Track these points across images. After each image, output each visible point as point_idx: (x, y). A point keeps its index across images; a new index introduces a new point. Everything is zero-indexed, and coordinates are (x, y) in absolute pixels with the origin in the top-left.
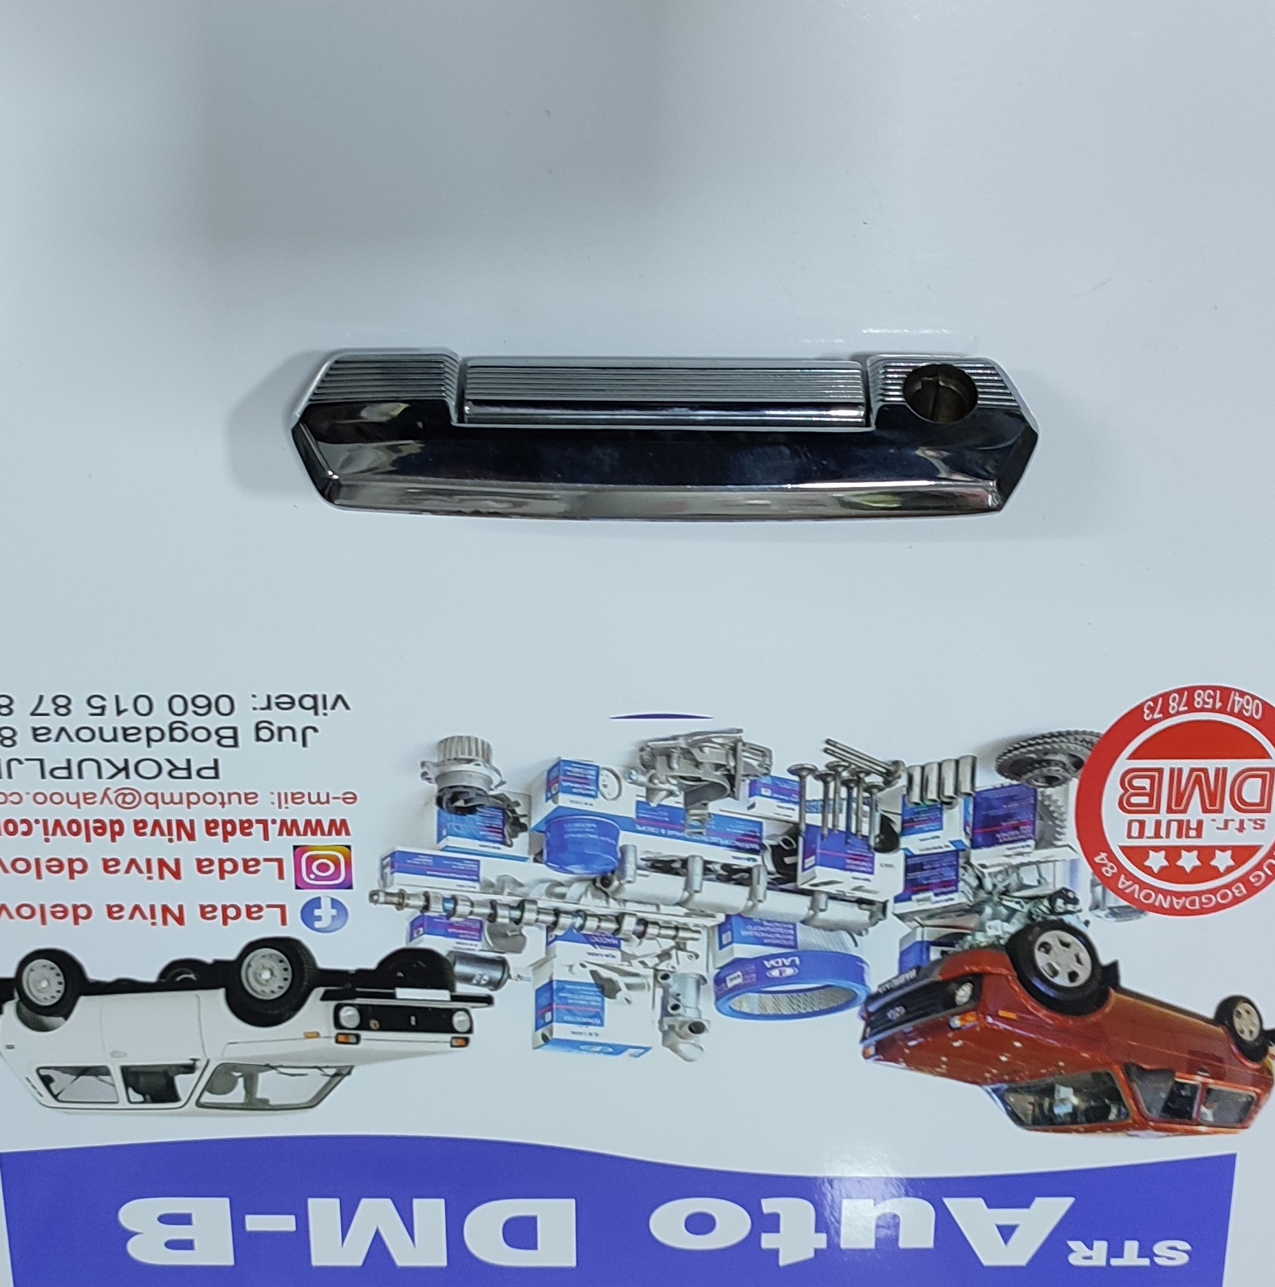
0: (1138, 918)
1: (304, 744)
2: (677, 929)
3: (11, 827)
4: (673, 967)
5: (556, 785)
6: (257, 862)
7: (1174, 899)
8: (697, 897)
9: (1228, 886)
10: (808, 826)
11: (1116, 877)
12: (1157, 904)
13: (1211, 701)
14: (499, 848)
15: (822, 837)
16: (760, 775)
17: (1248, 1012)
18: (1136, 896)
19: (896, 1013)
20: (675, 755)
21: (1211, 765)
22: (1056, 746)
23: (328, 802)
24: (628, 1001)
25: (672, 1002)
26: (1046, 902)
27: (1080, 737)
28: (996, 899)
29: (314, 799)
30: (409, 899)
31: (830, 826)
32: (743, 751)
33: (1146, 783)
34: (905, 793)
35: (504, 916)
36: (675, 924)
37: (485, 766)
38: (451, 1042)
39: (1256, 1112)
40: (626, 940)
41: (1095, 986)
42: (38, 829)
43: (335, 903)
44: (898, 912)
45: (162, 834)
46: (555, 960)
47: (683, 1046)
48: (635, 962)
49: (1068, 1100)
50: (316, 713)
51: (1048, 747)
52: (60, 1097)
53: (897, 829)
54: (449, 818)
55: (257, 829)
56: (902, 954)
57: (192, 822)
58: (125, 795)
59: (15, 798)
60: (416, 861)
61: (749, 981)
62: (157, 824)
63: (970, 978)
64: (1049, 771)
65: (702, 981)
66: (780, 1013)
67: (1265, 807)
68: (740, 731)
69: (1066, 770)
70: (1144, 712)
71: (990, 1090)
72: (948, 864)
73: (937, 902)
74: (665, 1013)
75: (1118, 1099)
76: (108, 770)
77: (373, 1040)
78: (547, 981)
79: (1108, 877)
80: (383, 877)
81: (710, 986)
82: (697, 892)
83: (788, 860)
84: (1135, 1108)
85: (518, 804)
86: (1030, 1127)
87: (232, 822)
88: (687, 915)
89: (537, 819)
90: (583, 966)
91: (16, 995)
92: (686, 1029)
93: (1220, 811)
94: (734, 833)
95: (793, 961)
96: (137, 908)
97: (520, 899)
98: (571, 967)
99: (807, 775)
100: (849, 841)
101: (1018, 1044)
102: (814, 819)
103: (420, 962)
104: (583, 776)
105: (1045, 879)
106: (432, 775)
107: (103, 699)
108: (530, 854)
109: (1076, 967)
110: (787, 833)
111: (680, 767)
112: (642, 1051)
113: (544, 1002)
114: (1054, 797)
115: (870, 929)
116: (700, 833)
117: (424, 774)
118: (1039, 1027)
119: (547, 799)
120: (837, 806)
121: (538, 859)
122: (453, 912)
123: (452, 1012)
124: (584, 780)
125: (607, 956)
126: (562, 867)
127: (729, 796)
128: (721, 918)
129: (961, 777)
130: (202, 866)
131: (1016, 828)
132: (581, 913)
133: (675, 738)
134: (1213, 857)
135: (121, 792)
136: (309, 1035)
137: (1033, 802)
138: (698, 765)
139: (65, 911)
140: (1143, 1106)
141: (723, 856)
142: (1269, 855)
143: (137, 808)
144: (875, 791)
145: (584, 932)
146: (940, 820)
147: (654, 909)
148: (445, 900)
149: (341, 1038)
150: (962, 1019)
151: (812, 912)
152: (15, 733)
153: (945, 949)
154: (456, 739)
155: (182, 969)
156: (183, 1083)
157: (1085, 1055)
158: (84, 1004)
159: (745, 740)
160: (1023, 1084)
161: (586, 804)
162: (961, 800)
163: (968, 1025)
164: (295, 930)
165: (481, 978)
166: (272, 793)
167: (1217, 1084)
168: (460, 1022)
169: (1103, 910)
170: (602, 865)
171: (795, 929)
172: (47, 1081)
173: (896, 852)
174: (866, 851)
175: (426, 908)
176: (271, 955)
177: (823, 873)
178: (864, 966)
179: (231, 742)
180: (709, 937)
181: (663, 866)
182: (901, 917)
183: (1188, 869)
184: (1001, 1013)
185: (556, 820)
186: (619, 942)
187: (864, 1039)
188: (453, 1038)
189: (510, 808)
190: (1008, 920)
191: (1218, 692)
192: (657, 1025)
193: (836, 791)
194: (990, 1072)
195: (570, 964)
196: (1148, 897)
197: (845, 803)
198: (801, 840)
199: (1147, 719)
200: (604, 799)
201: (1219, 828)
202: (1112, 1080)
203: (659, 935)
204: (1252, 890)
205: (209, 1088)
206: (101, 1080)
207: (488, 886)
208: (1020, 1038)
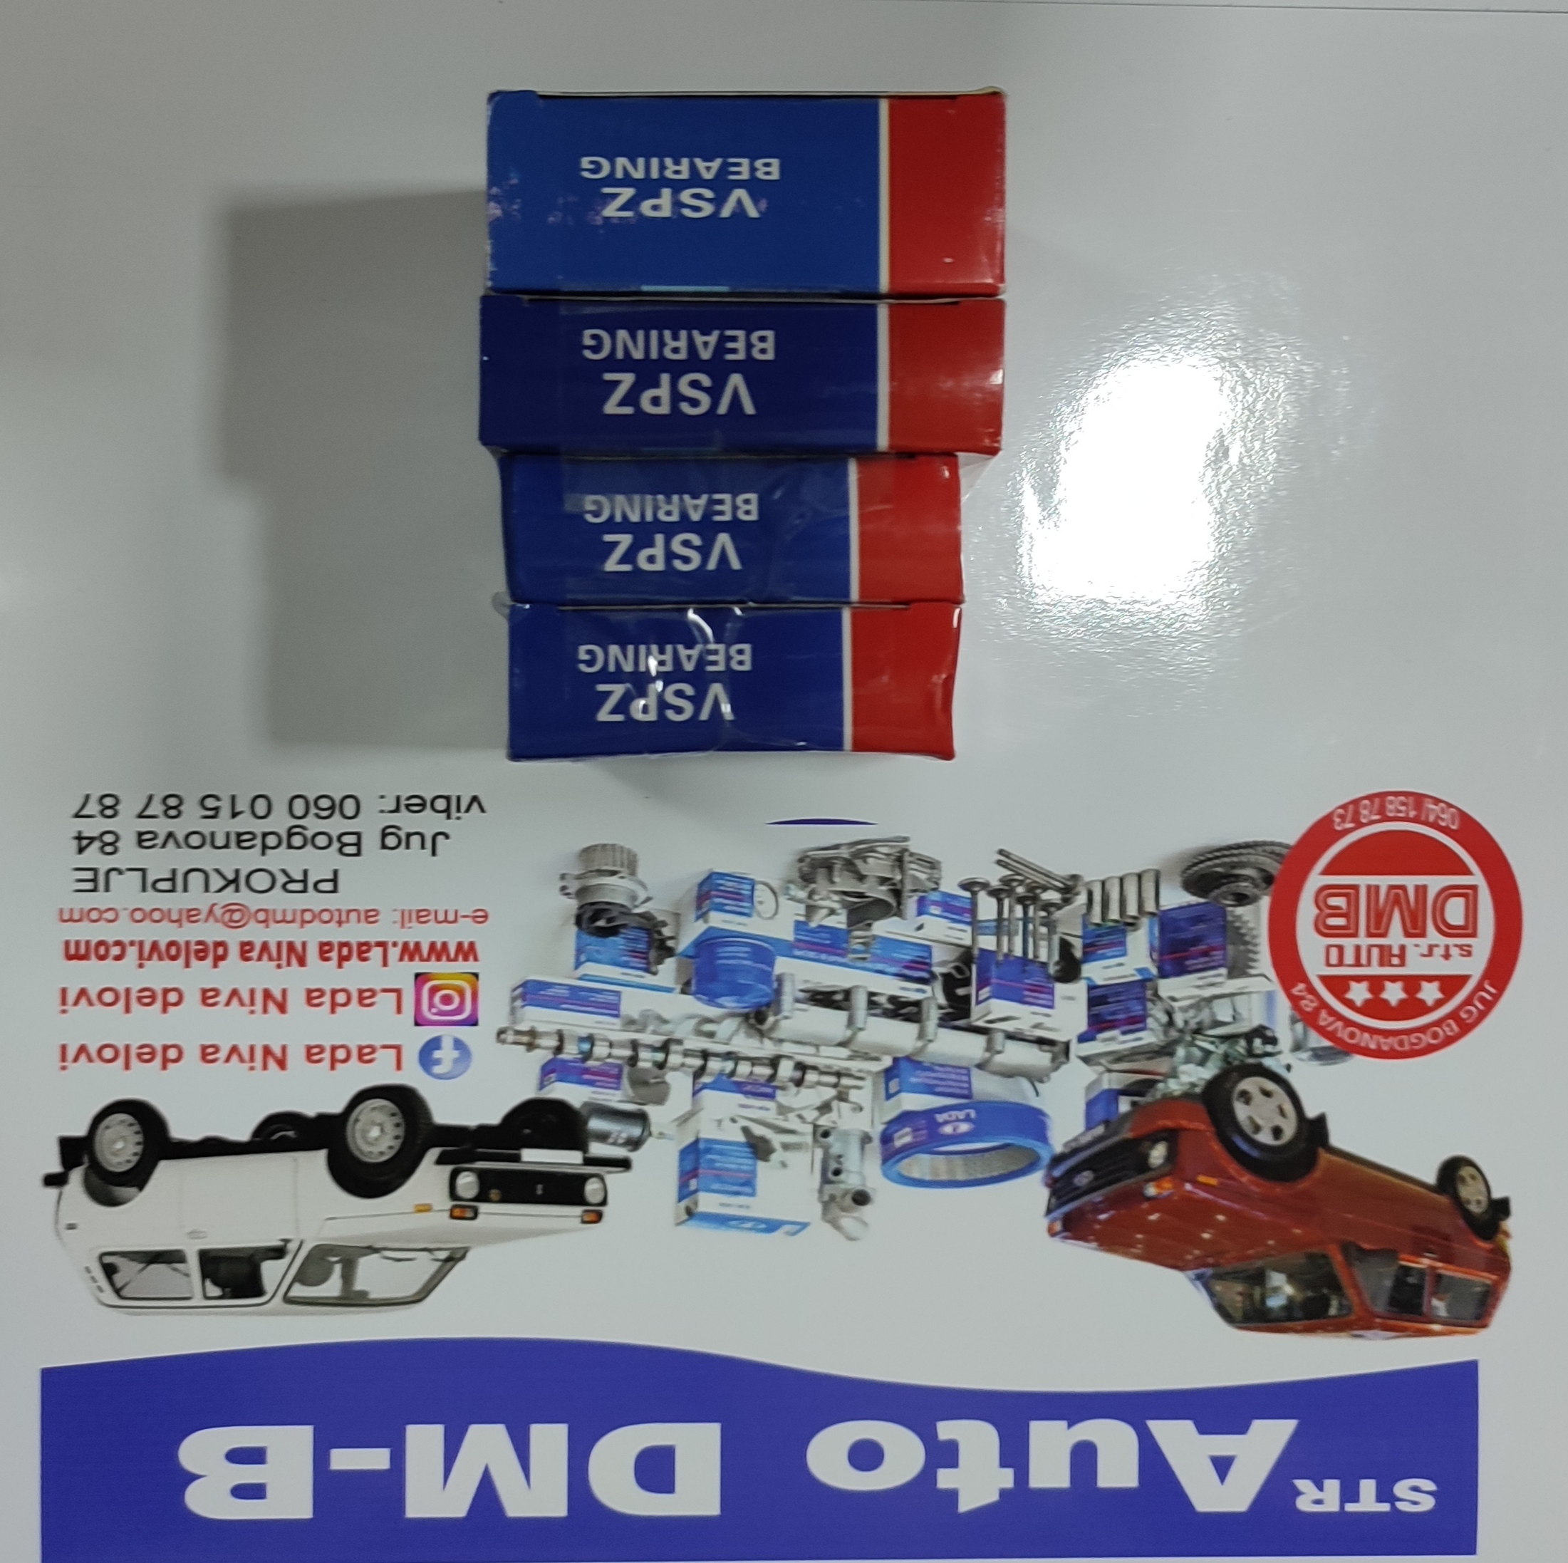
0: (1344, 1061)
1: (434, 853)
2: (839, 1074)
3: (102, 951)
4: (834, 1122)
5: (708, 902)
6: (373, 993)
7: (1382, 1040)
8: (862, 1037)
9: (1438, 1023)
10: (982, 951)
11: (1316, 1012)
12: (1363, 1044)
13: (1403, 808)
14: (642, 977)
15: (998, 964)
16: (927, 889)
17: (1473, 1177)
18: (1339, 1035)
19: (1084, 1179)
20: (838, 866)
21: (1410, 881)
22: (1244, 859)
23: (455, 921)
24: (784, 1165)
25: (833, 1165)
26: (1243, 1043)
27: (1269, 848)
28: (1188, 1038)
29: (441, 917)
30: (540, 1039)
31: (1005, 950)
32: (911, 862)
33: (1340, 902)
34: (1084, 911)
35: (647, 1059)
36: (835, 1069)
37: (631, 880)
38: (582, 1216)
39: (1494, 1306)
40: (783, 1088)
41: (1303, 1145)
42: (132, 952)
43: (458, 1044)
44: (1083, 1054)
45: (271, 959)
46: (702, 1114)
47: (847, 1222)
48: (792, 1116)
49: (1281, 1290)
50: (449, 817)
51: (1235, 859)
52: (124, 1293)
53: (1078, 953)
54: (588, 942)
55: (376, 953)
56: (1090, 1105)
57: (304, 944)
58: (233, 911)
59: (110, 915)
60: (551, 992)
61: (918, 1140)
62: (265, 947)
63: (1164, 1135)
64: (1238, 886)
65: (867, 1140)
66: (953, 1178)
67: (1469, 931)
68: (905, 839)
69: (1256, 886)
70: (1333, 822)
71: (1193, 1277)
72: (1134, 996)
73: (1124, 1042)
74: (825, 1181)
75: (1337, 1288)
76: (216, 882)
77: (494, 1214)
78: (691, 1139)
79: (1308, 1013)
80: (513, 1011)
81: (875, 1146)
82: (861, 1029)
83: (961, 992)
84: (1355, 1299)
85: (664, 924)
86: (1239, 1325)
87: (346, 944)
88: (850, 1058)
89: (684, 942)
90: (733, 1121)
91: (86, 1159)
92: (848, 1201)
93: (1422, 934)
94: (903, 959)
95: (968, 1115)
96: (234, 1050)
97: (664, 1038)
98: (720, 1122)
99: (979, 891)
100: (1027, 968)
101: (1221, 1218)
102: (987, 942)
103: (550, 1116)
104: (736, 891)
105: (1239, 1014)
106: (572, 890)
107: (217, 798)
108: (677, 983)
109: (1279, 1121)
110: (958, 960)
111: (844, 882)
112: (798, 1227)
113: (688, 1167)
114: (1245, 918)
115: (1054, 1075)
116: (864, 959)
117: (563, 888)
118: (1242, 1195)
119: (698, 918)
120: (1012, 927)
121: (687, 992)
122: (587, 1056)
123: (584, 1179)
124: (736, 896)
125: (761, 1108)
126: (711, 997)
127: (895, 915)
128: (887, 1062)
129: (1144, 895)
130: (312, 997)
131: (1205, 954)
132: (733, 1056)
133: (836, 847)
134: (1418, 989)
135: (229, 909)
136: (420, 1208)
137: (1222, 923)
138: (861, 878)
139: (153, 1054)
140: (1367, 1296)
141: (890, 986)
142: (1480, 987)
143: (244, 928)
144: (1052, 909)
145: (735, 1079)
146: (1122, 943)
147: (811, 1050)
148: (582, 1040)
149: (457, 1212)
150: (1158, 1186)
151: (987, 1055)
152: (116, 841)
153: (1136, 1099)
154: (599, 848)
155: (279, 1125)
156: (271, 1272)
157: (1297, 1231)
158: (166, 1171)
159: (913, 850)
160: (1229, 1268)
161: (740, 924)
162: (1145, 921)
163: (1165, 1193)
164: (411, 1076)
165: (618, 1136)
166: (395, 910)
167: (1450, 1270)
168: (595, 1190)
169: (1307, 1051)
170: (755, 998)
171: (969, 1075)
172: (110, 1271)
173: (1076, 983)
174: (1045, 980)
175: (559, 1049)
176: (382, 1108)
177: (999, 1007)
178: (1048, 1121)
179: (352, 850)
180: (875, 1084)
181: (823, 999)
182: (1086, 1060)
183: (1394, 1002)
184: (1202, 1179)
185: (708, 942)
186: (774, 1092)
187: (1049, 1211)
188: (586, 1211)
189: (656, 929)
190: (1202, 1063)
191: (1411, 800)
192: (816, 1195)
193: (1011, 910)
194: (1191, 1254)
195: (718, 1118)
196: (1352, 1036)
197: (1021, 924)
198: (974, 968)
199: (1338, 828)
200: (758, 919)
201: (1424, 955)
202: (1329, 1264)
203: (819, 1083)
204: (1466, 1029)
205: (301, 1278)
206: (175, 1270)
207: (630, 1022)
208: (1223, 1210)
